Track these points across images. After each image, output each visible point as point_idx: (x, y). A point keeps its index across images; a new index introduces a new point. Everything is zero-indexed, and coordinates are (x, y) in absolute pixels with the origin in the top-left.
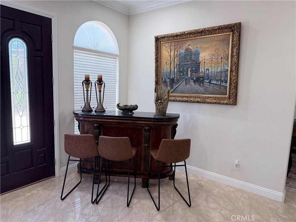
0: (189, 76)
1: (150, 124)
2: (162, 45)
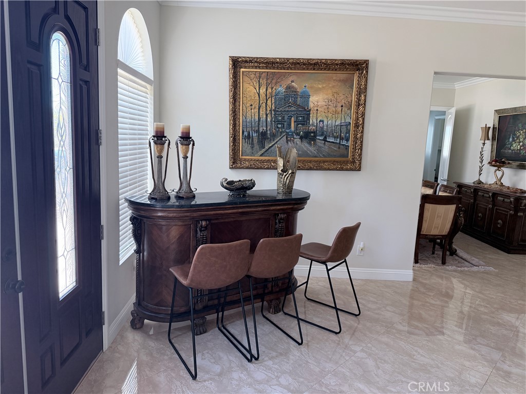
0: (293, 129)
1: (287, 209)
2: (243, 73)
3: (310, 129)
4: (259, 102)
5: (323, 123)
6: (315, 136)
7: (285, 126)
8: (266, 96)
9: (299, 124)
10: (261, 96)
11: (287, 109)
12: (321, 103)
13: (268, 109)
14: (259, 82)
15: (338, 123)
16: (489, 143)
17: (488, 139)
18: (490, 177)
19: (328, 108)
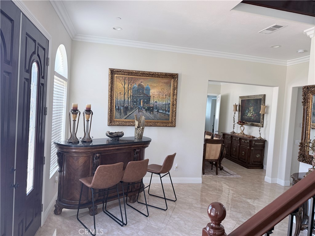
0: (142, 105)
1: (140, 147)
2: (116, 77)
3: (150, 106)
4: (125, 91)
5: (157, 103)
6: (153, 109)
7: (138, 104)
8: (128, 89)
9: (145, 103)
10: (125, 89)
11: (139, 96)
12: (156, 93)
13: (129, 95)
14: (124, 81)
15: (164, 103)
16: (237, 113)
17: (237, 111)
18: (238, 130)
19: (159, 96)
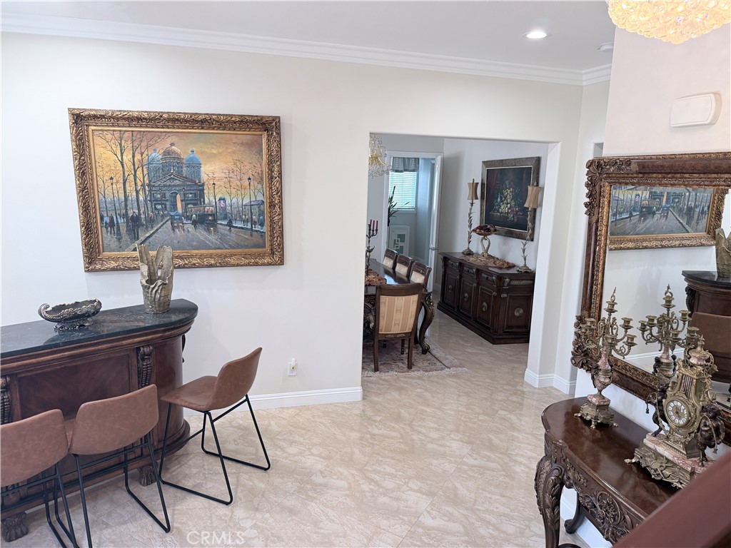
0: (180, 210)
2: (93, 133)
3: (206, 210)
4: (124, 173)
5: (225, 202)
6: (215, 220)
7: (168, 207)
8: (134, 165)
9: (188, 204)
10: (125, 165)
11: (168, 183)
12: (219, 175)
13: (139, 184)
14: (120, 145)
15: (246, 201)
17: (477, 198)
19: (229, 182)
